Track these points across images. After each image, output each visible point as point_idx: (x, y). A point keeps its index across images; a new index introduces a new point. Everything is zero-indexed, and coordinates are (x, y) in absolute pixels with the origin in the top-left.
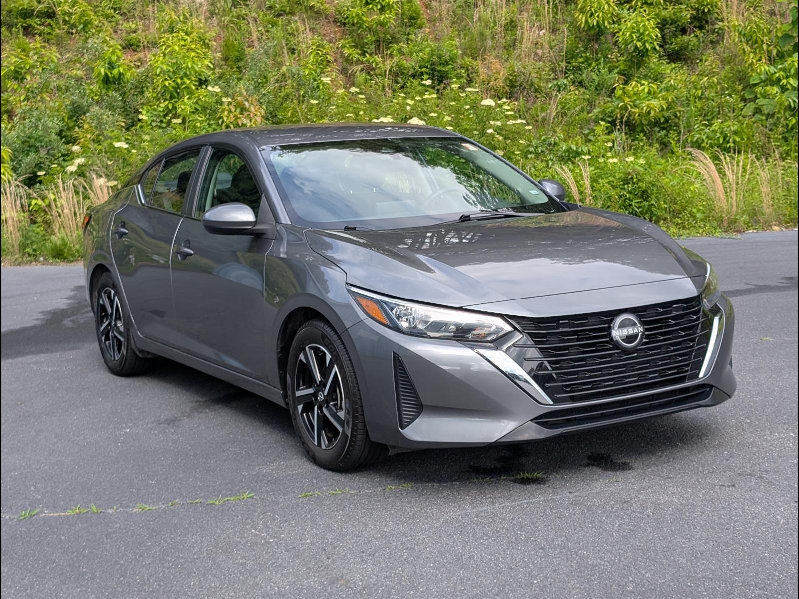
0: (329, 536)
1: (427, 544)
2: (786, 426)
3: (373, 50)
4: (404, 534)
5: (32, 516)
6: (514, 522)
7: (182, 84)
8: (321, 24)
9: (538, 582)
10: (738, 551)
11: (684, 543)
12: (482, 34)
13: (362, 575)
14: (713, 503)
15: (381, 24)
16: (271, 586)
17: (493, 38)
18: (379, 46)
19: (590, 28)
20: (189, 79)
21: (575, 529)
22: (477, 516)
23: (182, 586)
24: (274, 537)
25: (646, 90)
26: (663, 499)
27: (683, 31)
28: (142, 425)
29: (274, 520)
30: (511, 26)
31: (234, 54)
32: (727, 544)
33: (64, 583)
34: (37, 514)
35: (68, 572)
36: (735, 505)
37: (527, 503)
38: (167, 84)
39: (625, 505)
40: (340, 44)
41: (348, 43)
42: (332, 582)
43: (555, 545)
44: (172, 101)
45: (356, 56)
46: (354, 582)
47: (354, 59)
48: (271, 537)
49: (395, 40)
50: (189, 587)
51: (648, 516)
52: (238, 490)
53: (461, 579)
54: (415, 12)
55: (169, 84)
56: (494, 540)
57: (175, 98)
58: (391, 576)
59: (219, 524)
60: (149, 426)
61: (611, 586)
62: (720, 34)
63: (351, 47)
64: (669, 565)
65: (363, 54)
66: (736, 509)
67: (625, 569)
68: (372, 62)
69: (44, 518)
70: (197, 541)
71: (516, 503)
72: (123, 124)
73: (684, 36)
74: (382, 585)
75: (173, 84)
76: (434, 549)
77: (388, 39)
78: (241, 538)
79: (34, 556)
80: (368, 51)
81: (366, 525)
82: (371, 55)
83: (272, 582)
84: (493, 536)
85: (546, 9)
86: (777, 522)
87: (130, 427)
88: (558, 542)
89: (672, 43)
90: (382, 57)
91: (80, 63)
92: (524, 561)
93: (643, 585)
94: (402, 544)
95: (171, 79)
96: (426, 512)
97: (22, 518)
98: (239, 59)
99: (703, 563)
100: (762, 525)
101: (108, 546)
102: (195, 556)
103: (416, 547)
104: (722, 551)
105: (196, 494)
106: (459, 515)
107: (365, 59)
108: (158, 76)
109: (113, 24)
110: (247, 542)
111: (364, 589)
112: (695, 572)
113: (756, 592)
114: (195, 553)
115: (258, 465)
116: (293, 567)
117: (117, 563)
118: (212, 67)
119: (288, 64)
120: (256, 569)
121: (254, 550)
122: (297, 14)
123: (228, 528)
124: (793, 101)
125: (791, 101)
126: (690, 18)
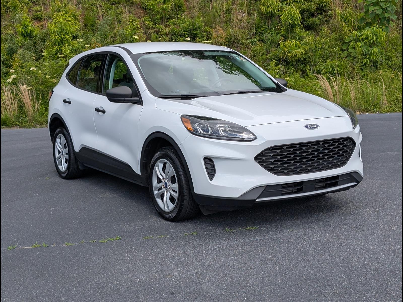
0: (161, 256)
1: (207, 259)
2: (370, 206)
3: (160, 23)
4: (196, 255)
5: (14, 249)
6: (247, 249)
7: (64, 38)
8: (134, 9)
9: (261, 276)
10: (352, 261)
11: (327, 258)
12: (214, 15)
13: (178, 273)
14: (339, 240)
15: (164, 9)
16: (136, 279)
17: (220, 17)
18: (163, 20)
19: (267, 13)
20: (68, 35)
21: (276, 252)
22: (229, 247)
23: (93, 279)
24: (134, 257)
25: (294, 45)
26: (316, 238)
27: (313, 15)
28: (61, 206)
29: (133, 249)
30: (229, 11)
31: (90, 23)
32: (347, 258)
33: (36, 279)
34: (16, 248)
35: (36, 273)
36: (349, 241)
37: (252, 241)
38: (57, 38)
39: (298, 241)
40: (144, 19)
41: (148, 19)
42: (164, 277)
43: (267, 259)
44: (60, 46)
45: (152, 25)
46: (175, 276)
47: (151, 27)
48: (132, 257)
49: (171, 18)
50: (97, 279)
51: (309, 246)
52: (113, 236)
53: (225, 275)
54: (181, 3)
55: (58, 38)
56: (239, 257)
57: (61, 45)
58: (192, 274)
59: (106, 251)
60: (64, 206)
61: (295, 277)
62: (330, 17)
63: (149, 21)
64: (321, 267)
65: (155, 24)
66: (350, 243)
67: (301, 269)
68: (160, 28)
69: (20, 250)
70: (97, 259)
71: (247, 241)
72: (34, 58)
73: (313, 18)
74: (189, 278)
75: (60, 38)
76: (211, 261)
77: (167, 17)
78: (118, 257)
79: (18, 267)
80: (158, 22)
81: (177, 251)
82: (159, 25)
83: (136, 277)
84: (238, 256)
85: (246, 3)
86: (369, 248)
87: (55, 207)
88: (269, 257)
89: (307, 21)
90: (165, 26)
91: (12, 27)
92: (253, 266)
93: (310, 277)
94: (195, 259)
95: (59, 35)
96: (205, 245)
97: (9, 249)
98: (93, 26)
99: (337, 267)
100: (363, 250)
101: (54, 261)
102: (97, 266)
103: (202, 260)
104: (345, 261)
105: (93, 238)
106: (221, 246)
107: (156, 27)
108: (53, 34)
109: (28, 7)
110: (121, 260)
111: (180, 279)
112: (334, 270)
113: (362, 279)
114: (97, 264)
115: (121, 225)
116: (145, 270)
117: (59, 269)
118: (79, 30)
119: (117, 29)
120: (127, 271)
121: (125, 263)
122: (122, 3)
123: (111, 253)
124: (365, 51)
125: (364, 51)
126: (316, 9)
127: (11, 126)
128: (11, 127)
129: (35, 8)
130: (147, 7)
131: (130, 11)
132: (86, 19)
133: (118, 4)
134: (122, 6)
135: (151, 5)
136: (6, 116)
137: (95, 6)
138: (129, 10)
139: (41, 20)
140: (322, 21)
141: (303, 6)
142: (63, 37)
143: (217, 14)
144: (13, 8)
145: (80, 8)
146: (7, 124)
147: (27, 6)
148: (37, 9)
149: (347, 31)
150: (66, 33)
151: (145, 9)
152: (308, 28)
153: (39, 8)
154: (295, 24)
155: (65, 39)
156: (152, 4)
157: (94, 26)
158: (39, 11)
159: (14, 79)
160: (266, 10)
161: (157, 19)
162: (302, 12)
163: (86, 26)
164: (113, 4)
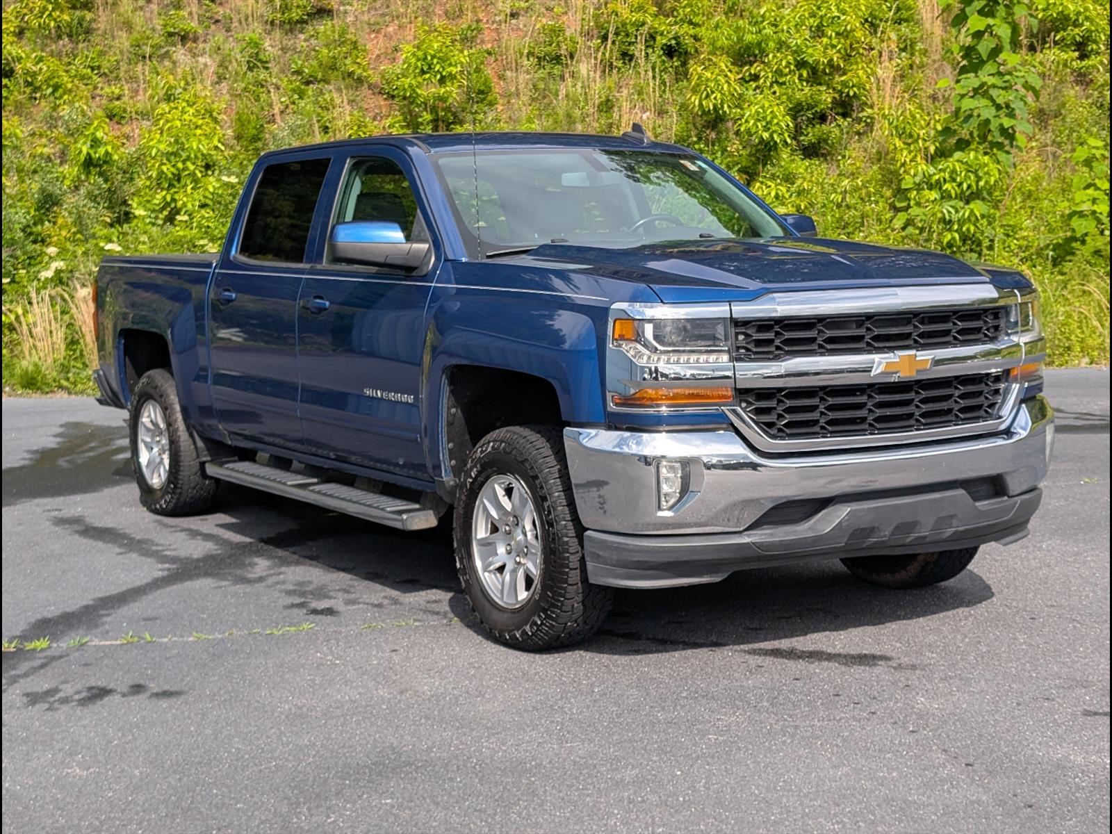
5: (82, 644)
7: (184, 170)
8: (363, 95)
12: (569, 116)
15: (442, 99)
17: (583, 121)
19: (705, 113)
20: (193, 163)
24: (340, 660)
25: (773, 194)
27: (823, 118)
29: (339, 646)
30: (607, 106)
31: (249, 132)
34: (86, 643)
38: (165, 170)
40: (387, 123)
41: (398, 122)
44: (172, 192)
49: (458, 120)
52: (297, 622)
54: (484, 84)
55: (168, 169)
57: (175, 187)
58: (458, 688)
59: (281, 650)
62: (869, 123)
63: (402, 127)
69: (95, 646)
70: (261, 663)
73: (823, 126)
74: (450, 694)
75: (173, 169)
77: (449, 118)
78: (307, 660)
83: (342, 693)
85: (651, 85)
89: (808, 133)
91: (47, 137)
95: (170, 162)
97: (71, 646)
102: (262, 674)
105: (253, 626)
108: (154, 158)
109: (90, 87)
110: (313, 664)
111: (432, 697)
116: (361, 682)
118: (221, 147)
120: (325, 684)
121: (321, 669)
123: (291, 653)
124: (949, 212)
125: (945, 211)
126: (832, 103)
127: (47, 390)
128: (47, 393)
129: (107, 90)
130: (396, 92)
131: (353, 101)
132: (241, 122)
133: (322, 83)
134: (331, 87)
135: (406, 86)
136: (36, 365)
137: (262, 86)
138: (352, 98)
139: (123, 122)
140: (848, 133)
141: (798, 95)
142: (180, 165)
143: (577, 113)
144: (50, 90)
145: (225, 92)
146: (39, 384)
147: (87, 85)
148: (113, 93)
149: (908, 160)
150: (188, 158)
151: (393, 97)
152: (811, 151)
153: (117, 91)
154: (776, 142)
155: (187, 173)
156: (411, 86)
157: (259, 139)
158: (118, 99)
159: (58, 272)
160: (701, 105)
161: (422, 124)
162: (796, 111)
163: (238, 138)
164: (308, 83)
